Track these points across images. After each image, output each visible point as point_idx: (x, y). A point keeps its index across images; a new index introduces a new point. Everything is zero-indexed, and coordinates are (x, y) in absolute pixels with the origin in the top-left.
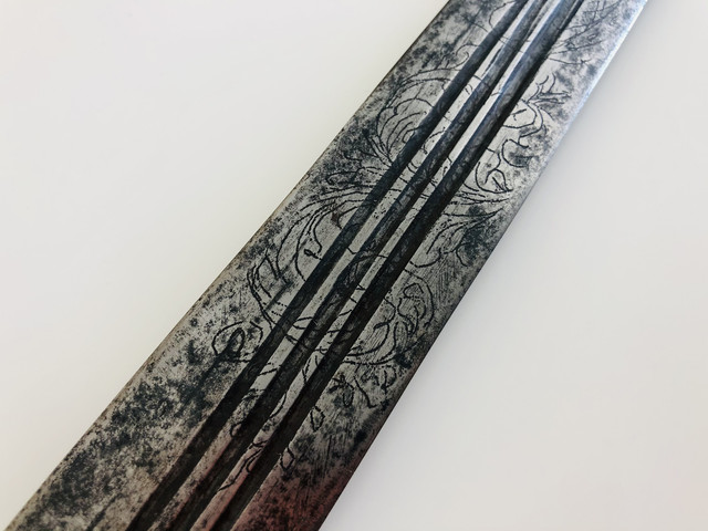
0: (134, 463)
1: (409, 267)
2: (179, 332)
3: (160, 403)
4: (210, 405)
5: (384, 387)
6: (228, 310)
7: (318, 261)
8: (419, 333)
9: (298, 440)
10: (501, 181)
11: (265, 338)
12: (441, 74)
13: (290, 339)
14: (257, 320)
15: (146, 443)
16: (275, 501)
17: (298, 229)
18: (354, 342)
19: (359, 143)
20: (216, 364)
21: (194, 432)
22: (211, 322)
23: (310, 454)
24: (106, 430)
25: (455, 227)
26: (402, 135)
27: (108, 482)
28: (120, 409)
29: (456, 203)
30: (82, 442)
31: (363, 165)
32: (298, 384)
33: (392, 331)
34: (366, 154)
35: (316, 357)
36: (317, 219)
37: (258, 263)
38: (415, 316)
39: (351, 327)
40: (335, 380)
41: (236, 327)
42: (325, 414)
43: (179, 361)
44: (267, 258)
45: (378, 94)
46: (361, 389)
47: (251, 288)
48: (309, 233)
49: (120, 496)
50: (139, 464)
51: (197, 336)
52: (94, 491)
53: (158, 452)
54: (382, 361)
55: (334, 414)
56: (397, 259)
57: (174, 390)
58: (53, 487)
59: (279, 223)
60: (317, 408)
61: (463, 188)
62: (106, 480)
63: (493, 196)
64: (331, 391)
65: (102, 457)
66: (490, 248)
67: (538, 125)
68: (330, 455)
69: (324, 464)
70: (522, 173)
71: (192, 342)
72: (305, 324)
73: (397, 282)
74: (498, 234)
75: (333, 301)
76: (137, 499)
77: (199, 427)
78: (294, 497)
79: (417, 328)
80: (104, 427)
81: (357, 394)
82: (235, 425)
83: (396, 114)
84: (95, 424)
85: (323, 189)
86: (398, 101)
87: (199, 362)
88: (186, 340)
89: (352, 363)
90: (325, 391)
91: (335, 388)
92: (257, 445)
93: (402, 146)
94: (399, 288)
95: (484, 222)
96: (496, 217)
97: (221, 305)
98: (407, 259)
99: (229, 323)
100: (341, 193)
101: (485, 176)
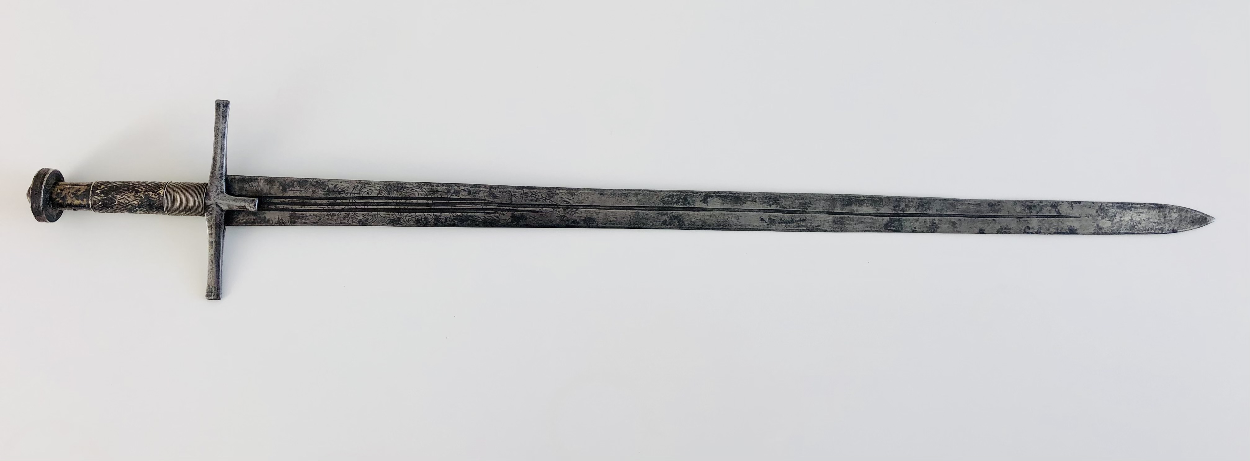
1: (378, 213)
3: (324, 187)
4: (329, 195)
5: (353, 222)
6: (347, 186)
7: (367, 196)
8: (366, 222)
9: (334, 213)
10: (410, 220)
11: (347, 196)
12: (428, 193)
13: (349, 201)
14: (349, 193)
15: (316, 189)
16: (321, 216)
17: (372, 187)
18: (356, 213)
19: (399, 187)
20: (336, 191)
22: (342, 185)
23: (333, 216)
24: (314, 181)
25: (394, 217)
26: (407, 194)
27: (307, 188)
28: (318, 181)
29: (399, 214)
30: (309, 179)
31: (394, 191)
32: (343, 207)
33: (364, 217)
34: (397, 190)
35: (350, 207)
36: (377, 190)
37: (360, 185)
38: (370, 220)
39: (359, 210)
42: (341, 215)
43: (333, 184)
44: (362, 186)
45: (414, 184)
46: (349, 219)
47: (355, 187)
48: (372, 190)
49: (306, 191)
50: (312, 190)
51: (339, 184)
52: (304, 187)
53: (316, 192)
54: (357, 219)
55: (342, 217)
56: (379, 210)
57: (327, 187)
58: (300, 180)
59: (371, 183)
60: (341, 213)
61: (403, 213)
63: (405, 220)
65: (309, 184)
66: (394, 226)
67: (429, 220)
68: (335, 220)
69: (333, 220)
70: (415, 223)
71: (337, 184)
72: (354, 202)
74: (398, 225)
75: (362, 204)
76: (307, 194)
77: (324, 196)
78: (324, 218)
82: (328, 202)
83: (411, 190)
84: (313, 179)
85: (384, 187)
86: (415, 188)
89: (353, 214)
90: (345, 212)
91: (347, 214)
92: (328, 207)
93: (404, 196)
94: (373, 214)
95: (399, 221)
96: (401, 223)
97: (347, 184)
98: (380, 212)
99: (345, 188)
100: (385, 191)
101: (409, 216)
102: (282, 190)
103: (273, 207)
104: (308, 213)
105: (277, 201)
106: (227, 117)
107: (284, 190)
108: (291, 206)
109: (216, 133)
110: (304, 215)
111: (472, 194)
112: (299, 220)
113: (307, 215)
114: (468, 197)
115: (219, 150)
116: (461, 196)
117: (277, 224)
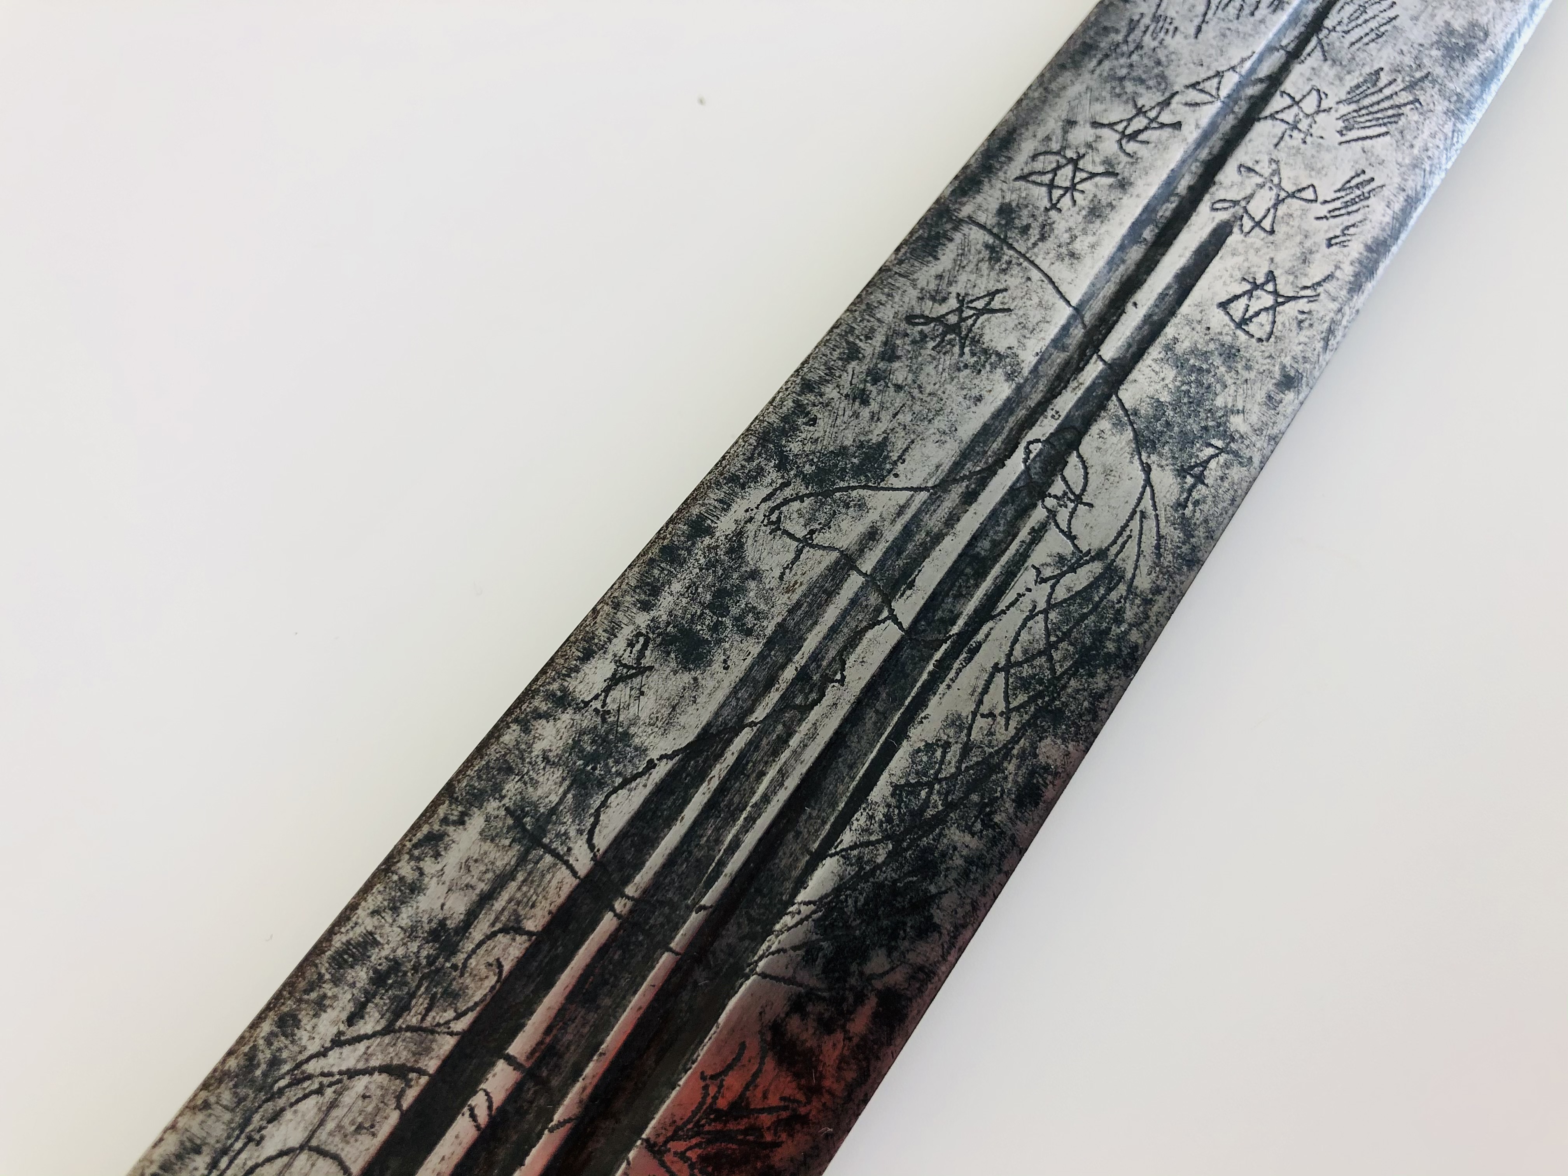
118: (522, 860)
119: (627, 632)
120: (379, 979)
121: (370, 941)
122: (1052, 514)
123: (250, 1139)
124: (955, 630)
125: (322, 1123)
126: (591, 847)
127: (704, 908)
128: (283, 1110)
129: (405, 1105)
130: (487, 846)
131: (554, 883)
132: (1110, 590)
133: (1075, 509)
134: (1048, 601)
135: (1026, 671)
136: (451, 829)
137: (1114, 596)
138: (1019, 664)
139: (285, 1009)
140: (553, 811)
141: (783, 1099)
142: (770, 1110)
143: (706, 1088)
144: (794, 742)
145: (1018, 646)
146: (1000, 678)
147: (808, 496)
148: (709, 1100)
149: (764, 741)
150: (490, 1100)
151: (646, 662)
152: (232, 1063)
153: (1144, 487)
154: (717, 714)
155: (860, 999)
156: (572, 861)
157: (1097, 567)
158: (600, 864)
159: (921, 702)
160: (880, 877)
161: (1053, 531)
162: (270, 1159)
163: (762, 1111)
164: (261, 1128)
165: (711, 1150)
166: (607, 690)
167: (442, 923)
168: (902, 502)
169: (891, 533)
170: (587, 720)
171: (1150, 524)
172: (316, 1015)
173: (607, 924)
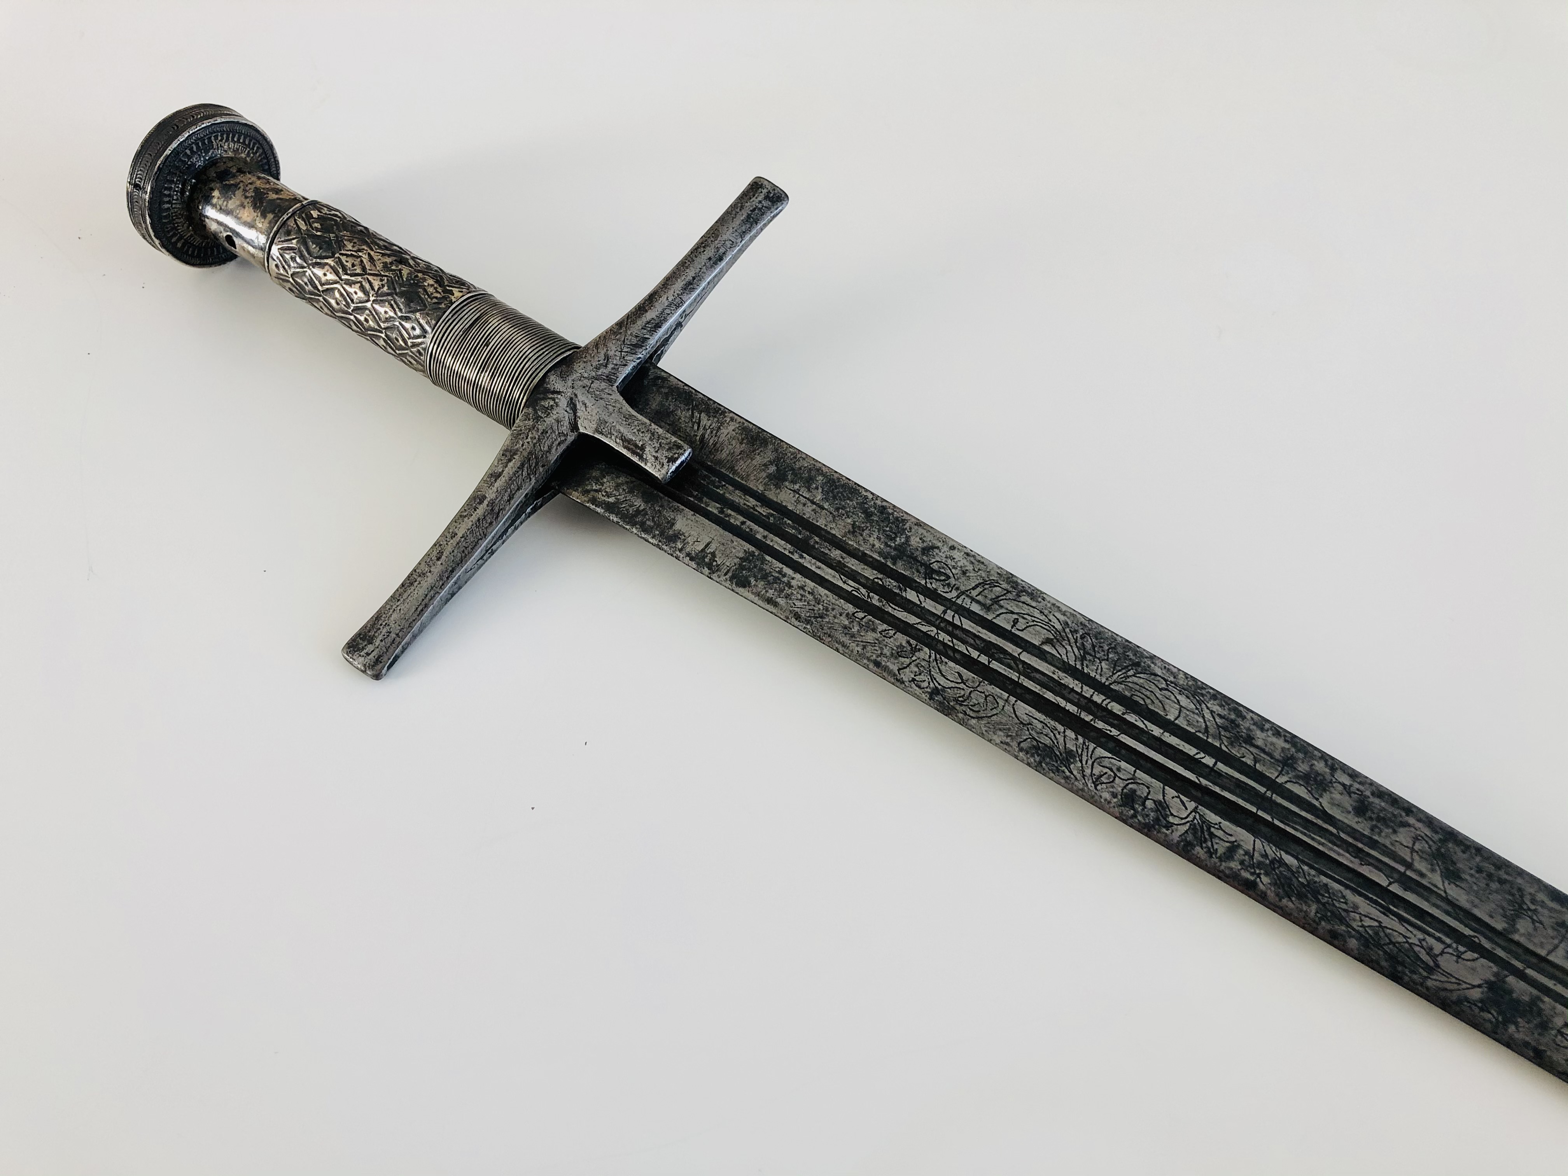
0: (855, 522)
1: (1012, 699)
2: (945, 539)
3: (894, 533)
4: (894, 564)
5: (913, 680)
6: (964, 569)
7: (1009, 628)
8: (958, 707)
9: (873, 622)
10: (1103, 779)
11: (944, 595)
12: (1212, 730)
13: (945, 612)
14: (957, 589)
15: (867, 527)
16: (833, 609)
17: (1037, 613)
18: (945, 658)
19: (1125, 659)
20: (922, 564)
21: (876, 556)
22: (954, 559)
23: (864, 630)
24: (874, 503)
25: (1053, 738)
26: (1139, 694)
27: (842, 509)
28: (888, 510)
29: (1077, 739)
30: (866, 490)
31: (1103, 664)
32: (912, 620)
33: (957, 685)
34: (1115, 665)
35: (933, 631)
36: (1048, 628)
37: (1002, 586)
38: (971, 703)
39: (958, 656)
40: (917, 645)
41: (951, 575)
42: (892, 639)
43: (923, 542)
44: (1008, 592)
45: (1181, 675)
46: (910, 663)
47: (983, 583)
48: (1033, 621)
49: (834, 517)
50: (853, 525)
51: (942, 551)
52: (837, 502)
53: (862, 535)
54: (933, 678)
55: (892, 645)
56: (1019, 691)
57: (903, 540)
58: (838, 479)
59: (1040, 599)
60: (895, 633)
61: (1092, 746)
62: (843, 508)
63: (1088, 771)
64: (908, 642)
65: (857, 503)
66: (1038, 767)
67: (1171, 819)
68: (864, 644)
69: (858, 639)
70: (1115, 800)
71: (938, 548)
72: (957, 622)
73: (998, 690)
74: (1052, 775)
75: (978, 642)
76: (832, 527)
77: (879, 558)
78: (836, 621)
79: (961, 705)
80: (877, 501)
81: (907, 661)
82: (881, 580)
83: (1161, 689)
84: (878, 496)
85: (1076, 631)
86: (1176, 692)
87: (923, 554)
88: (939, 544)
89: (930, 657)
90: (908, 638)
91: (910, 645)
92: (868, 595)
93: (1127, 694)
94: (993, 691)
95: (1062, 763)
96: (1068, 773)
97: (967, 564)
98: (1019, 698)
99: (953, 571)
100: (1074, 645)
101: (1108, 765)
102: (769, 476)
103: (713, 508)
104: (798, 579)
105: (737, 497)
106: (756, 224)
107: (778, 479)
108: (766, 533)
109: (702, 243)
110: (784, 576)
111: (1371, 819)
112: (761, 584)
113: (794, 583)
114: (1350, 820)
115: (679, 284)
116: (1325, 802)
117: (692, 559)
118: (1277, 760)
119: (1361, 788)
120: (1233, 721)
121: (1244, 718)
122: (1449, 946)
123: (1180, 691)
124: (1392, 907)
125: (1188, 710)
126: (1286, 782)
127: (1273, 820)
128: (1189, 699)
129: (1197, 734)
130: (1280, 750)
131: (1272, 771)
132: (1422, 968)
133: (1454, 955)
134: (1412, 943)
135: (1382, 934)
136: (1283, 738)
137: (1421, 970)
138: (1384, 932)
139: (1218, 696)
140: (1295, 769)
141: (1217, 849)
142: (1212, 845)
143: (1216, 824)
144: (1335, 848)
145: (1391, 931)
146: (1376, 924)
147: (1432, 850)
148: (1213, 825)
149: (1333, 838)
150: (1203, 758)
151: (1353, 795)
152: (1200, 683)
153: (1472, 985)
154: (1339, 820)
155: (1252, 874)
156: (1281, 775)
157: (1431, 964)
158: (1281, 785)
159: (1360, 894)
160: (1294, 880)
161: (1442, 946)
162: (1176, 697)
163: (1212, 843)
164: (1183, 693)
165: (1198, 827)
166: (1339, 783)
167: (1254, 739)
168: (1438, 886)
169: (1424, 882)
170: (1328, 777)
171: (1455, 986)
172: (1218, 705)
173: (1262, 790)
